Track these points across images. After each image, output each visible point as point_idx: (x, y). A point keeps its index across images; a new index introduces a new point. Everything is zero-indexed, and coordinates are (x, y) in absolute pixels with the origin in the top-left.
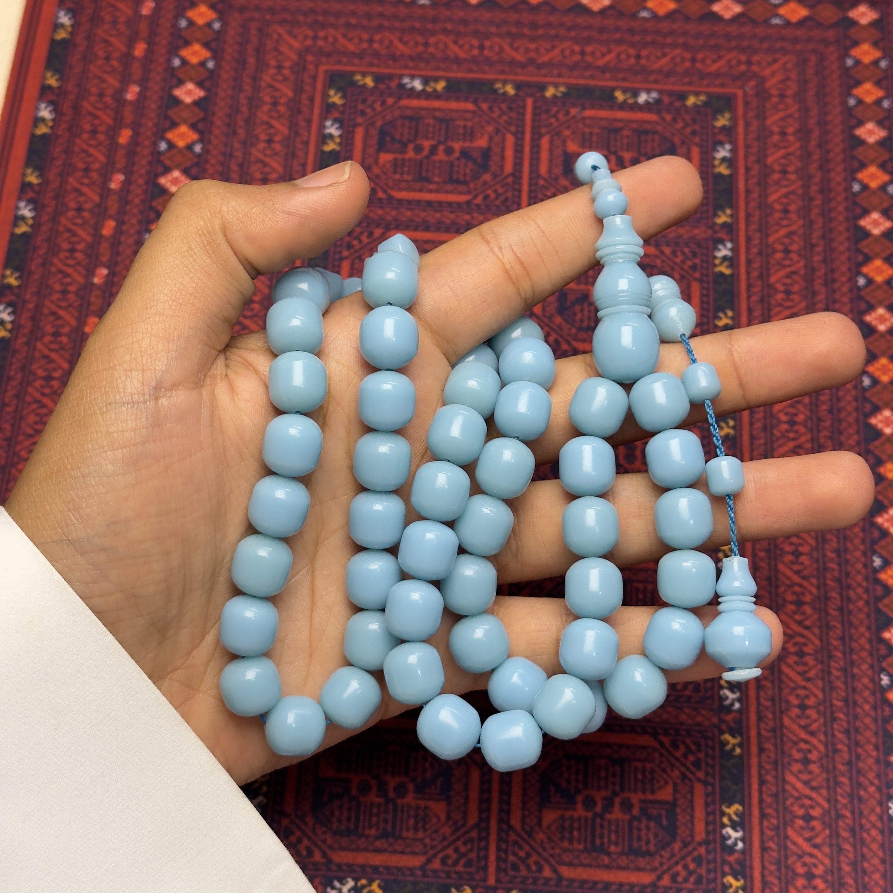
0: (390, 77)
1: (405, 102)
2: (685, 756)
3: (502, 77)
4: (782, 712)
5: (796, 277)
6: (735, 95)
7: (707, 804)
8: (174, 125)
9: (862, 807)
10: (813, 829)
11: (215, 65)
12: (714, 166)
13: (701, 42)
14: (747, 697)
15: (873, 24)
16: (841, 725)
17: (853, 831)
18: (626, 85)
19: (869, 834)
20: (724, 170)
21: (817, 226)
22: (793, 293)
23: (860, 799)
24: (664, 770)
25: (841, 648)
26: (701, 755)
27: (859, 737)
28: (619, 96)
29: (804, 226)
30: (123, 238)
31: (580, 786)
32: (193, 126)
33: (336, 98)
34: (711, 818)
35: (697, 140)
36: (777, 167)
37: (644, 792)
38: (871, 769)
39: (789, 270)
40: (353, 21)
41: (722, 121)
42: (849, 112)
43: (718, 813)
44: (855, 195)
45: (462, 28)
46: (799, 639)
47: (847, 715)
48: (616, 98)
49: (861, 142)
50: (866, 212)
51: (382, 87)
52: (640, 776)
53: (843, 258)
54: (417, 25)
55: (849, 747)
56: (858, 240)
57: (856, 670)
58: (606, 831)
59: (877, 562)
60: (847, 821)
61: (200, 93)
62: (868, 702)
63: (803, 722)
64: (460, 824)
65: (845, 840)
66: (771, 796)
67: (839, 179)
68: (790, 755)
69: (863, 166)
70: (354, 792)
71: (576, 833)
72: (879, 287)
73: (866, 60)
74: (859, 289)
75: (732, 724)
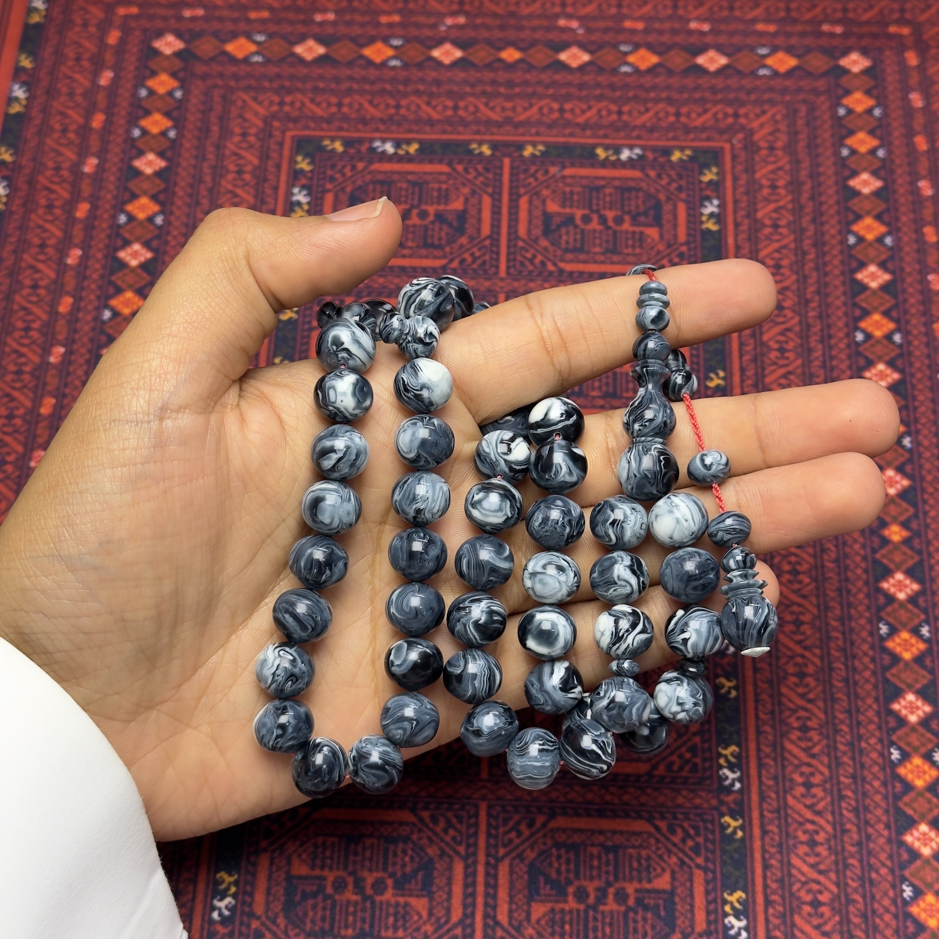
0: (360, 141)
1: (376, 166)
2: (684, 841)
3: (478, 137)
4: (785, 792)
5: (790, 334)
6: (722, 149)
7: (707, 893)
8: (134, 197)
9: (874, 890)
10: (822, 915)
11: (177, 135)
12: (702, 222)
13: (686, 96)
14: (748, 777)
15: (866, 72)
16: (849, 804)
17: (864, 916)
18: (607, 141)
19: (882, 919)
20: (712, 226)
21: (811, 281)
22: (787, 351)
23: (871, 882)
24: (661, 857)
25: (847, 721)
26: (700, 840)
27: (869, 816)
28: (601, 153)
29: (797, 281)
30: (81, 315)
31: (572, 876)
32: (154, 198)
33: (304, 165)
34: (712, 907)
35: (683, 196)
36: (768, 222)
37: (640, 881)
38: (883, 849)
39: (783, 327)
40: (321, 85)
41: (709, 176)
42: (842, 162)
43: (719, 901)
44: (851, 247)
45: (435, 89)
46: (802, 713)
47: (855, 792)
48: (597, 155)
49: (856, 193)
50: (862, 265)
51: (352, 151)
52: (635, 864)
53: (840, 313)
54: (388, 87)
55: (858, 826)
56: (855, 295)
57: (863, 745)
58: (599, 924)
59: (884, 629)
60: (858, 906)
61: (161, 164)
62: (878, 779)
63: (808, 802)
64: (443, 920)
65: (857, 926)
66: (776, 881)
67: (833, 232)
68: (796, 837)
69: (858, 217)
70: (329, 890)
71: (567, 927)
72: (878, 341)
73: (859, 109)
74: (857, 344)
75: (733, 806)
